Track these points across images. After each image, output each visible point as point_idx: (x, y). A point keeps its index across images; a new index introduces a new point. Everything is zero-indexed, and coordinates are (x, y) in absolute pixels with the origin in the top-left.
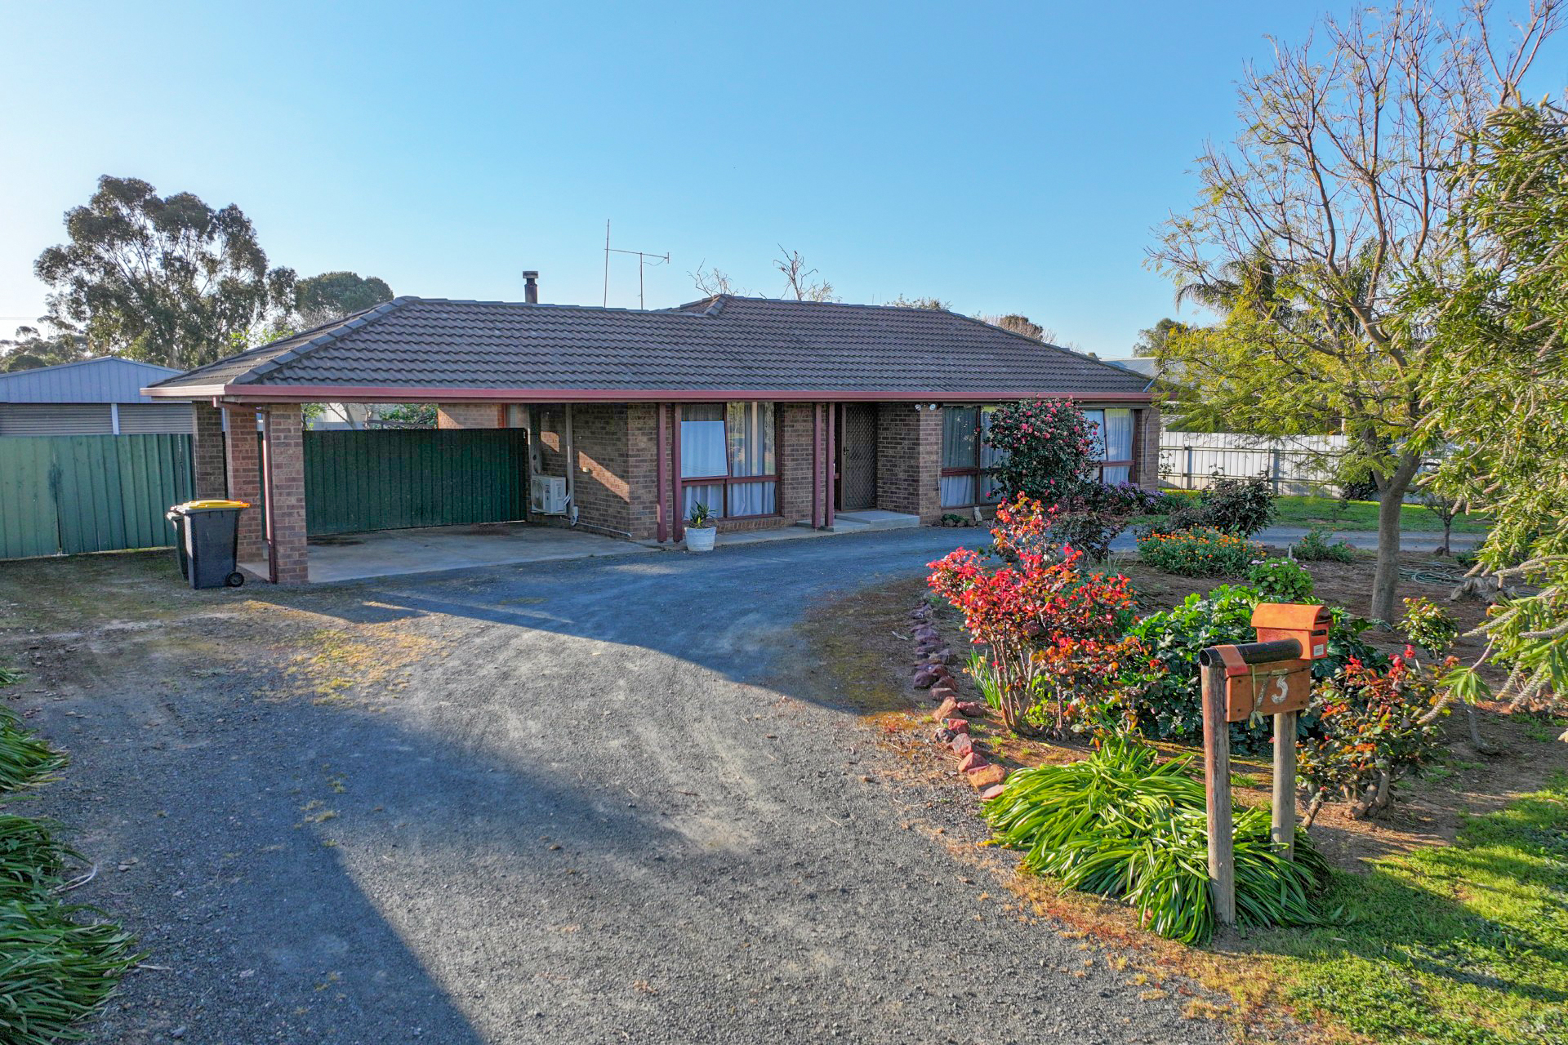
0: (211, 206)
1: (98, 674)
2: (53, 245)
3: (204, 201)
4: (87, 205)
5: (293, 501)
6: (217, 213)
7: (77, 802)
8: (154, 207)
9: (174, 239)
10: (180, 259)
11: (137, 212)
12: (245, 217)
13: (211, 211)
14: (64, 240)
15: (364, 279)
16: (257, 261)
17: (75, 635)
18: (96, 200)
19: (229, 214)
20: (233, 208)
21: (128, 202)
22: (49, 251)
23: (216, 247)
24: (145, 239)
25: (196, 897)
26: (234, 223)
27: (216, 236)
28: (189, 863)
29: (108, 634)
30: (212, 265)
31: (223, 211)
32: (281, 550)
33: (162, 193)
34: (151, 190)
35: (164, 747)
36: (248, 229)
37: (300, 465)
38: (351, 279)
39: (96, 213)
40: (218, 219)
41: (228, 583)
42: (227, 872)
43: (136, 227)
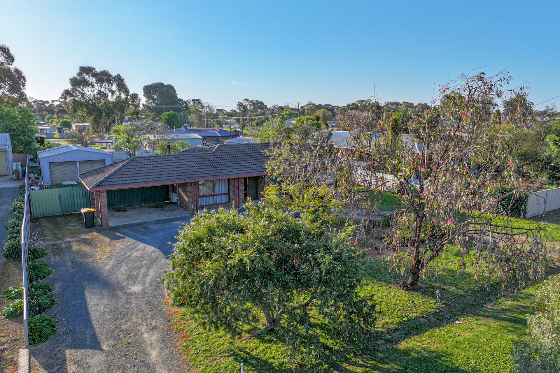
0: (112, 75)
1: (63, 253)
2: (66, 89)
3: (110, 73)
4: (76, 76)
5: (105, 209)
6: (114, 76)
7: (55, 280)
8: (95, 75)
9: (101, 86)
10: (103, 92)
11: (91, 77)
12: (122, 78)
13: (112, 76)
14: (69, 87)
15: (166, 85)
16: (127, 91)
17: (60, 242)
18: (78, 74)
19: (118, 77)
20: (119, 75)
21: (88, 74)
22: (65, 91)
23: (114, 87)
24: (93, 86)
25: (66, 295)
26: (119, 80)
27: (113, 85)
28: (67, 290)
29: (66, 242)
30: (113, 92)
31: (115, 76)
32: (103, 220)
33: (98, 70)
34: (94, 70)
35: (69, 270)
36: (123, 81)
37: (106, 202)
38: (161, 85)
39: (78, 78)
40: (114, 79)
41: (92, 227)
42: (71, 292)
43: (90, 82)
